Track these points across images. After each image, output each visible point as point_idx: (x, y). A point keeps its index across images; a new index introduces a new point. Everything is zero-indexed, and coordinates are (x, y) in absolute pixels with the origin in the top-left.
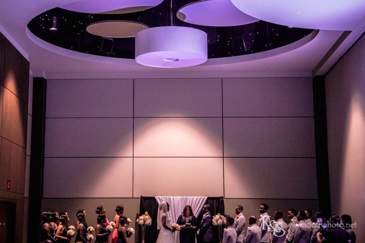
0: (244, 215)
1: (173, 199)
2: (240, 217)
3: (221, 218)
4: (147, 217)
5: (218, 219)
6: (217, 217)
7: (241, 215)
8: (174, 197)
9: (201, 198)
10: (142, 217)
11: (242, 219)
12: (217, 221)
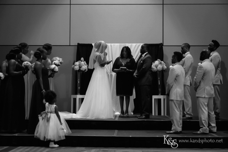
0: (191, 53)
1: (111, 46)
2: (186, 56)
3: (161, 63)
4: (83, 63)
5: (157, 65)
6: (157, 62)
7: (187, 54)
8: (112, 44)
9: (139, 45)
10: (77, 63)
11: (189, 57)
12: (156, 66)
